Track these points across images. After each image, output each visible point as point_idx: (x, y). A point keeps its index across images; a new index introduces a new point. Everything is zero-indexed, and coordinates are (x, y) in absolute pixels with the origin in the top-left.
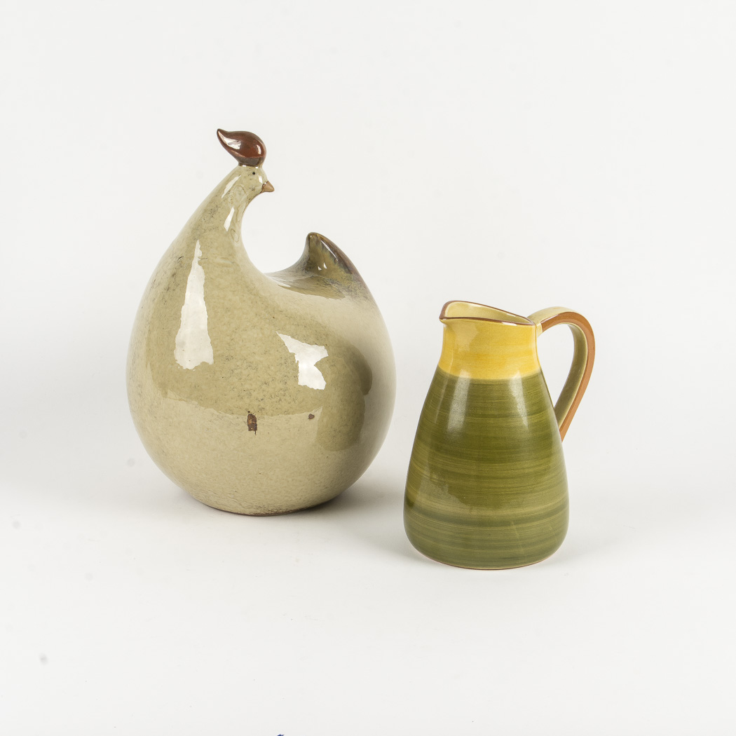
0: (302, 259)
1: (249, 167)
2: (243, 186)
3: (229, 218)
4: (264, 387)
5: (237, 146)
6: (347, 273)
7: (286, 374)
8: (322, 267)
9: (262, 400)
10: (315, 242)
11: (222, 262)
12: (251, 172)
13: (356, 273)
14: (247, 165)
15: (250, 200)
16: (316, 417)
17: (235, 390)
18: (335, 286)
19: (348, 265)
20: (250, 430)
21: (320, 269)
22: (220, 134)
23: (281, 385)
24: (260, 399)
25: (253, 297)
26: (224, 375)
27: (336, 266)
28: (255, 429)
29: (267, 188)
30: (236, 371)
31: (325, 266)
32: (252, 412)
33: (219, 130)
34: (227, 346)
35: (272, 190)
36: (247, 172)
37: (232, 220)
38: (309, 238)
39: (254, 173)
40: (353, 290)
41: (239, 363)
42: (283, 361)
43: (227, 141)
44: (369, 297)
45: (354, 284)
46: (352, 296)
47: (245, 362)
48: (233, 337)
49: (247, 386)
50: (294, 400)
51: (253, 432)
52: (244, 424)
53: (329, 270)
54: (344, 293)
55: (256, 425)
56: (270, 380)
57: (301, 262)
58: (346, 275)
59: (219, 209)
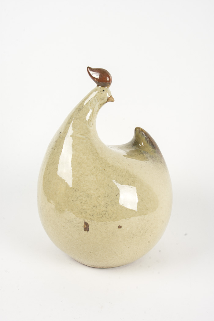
0: (133, 140)
1: (102, 87)
2: (97, 97)
3: (89, 115)
4: (94, 208)
5: (96, 76)
6: (153, 148)
7: (107, 202)
8: (141, 145)
9: (92, 215)
10: (139, 132)
11: (80, 136)
12: (102, 90)
13: (158, 149)
14: (101, 86)
15: (101, 105)
16: (122, 227)
17: (78, 208)
18: (146, 155)
19: (154, 145)
20: (85, 230)
21: (140, 146)
22: (88, 69)
23: (104, 209)
24: (91, 214)
25: (94, 157)
26: (73, 199)
27: (148, 145)
28: (88, 231)
29: (110, 99)
30: (79, 198)
31: (143, 144)
32: (87, 221)
33: (88, 67)
34: (76, 183)
35: (113, 101)
36: (100, 90)
37: (90, 116)
38: (136, 129)
39: (104, 91)
40: (155, 157)
41: (81, 194)
42: (106, 195)
43: (91, 72)
44: (162, 162)
45: (156, 155)
46: (153, 160)
47: (85, 193)
48: (80, 178)
49: (84, 207)
50: (110, 217)
51: (86, 232)
52: (82, 227)
53: (144, 147)
54: (150, 159)
55: (88, 229)
56: (98, 205)
57: (132, 141)
58: (152, 150)
59: (83, 109)
